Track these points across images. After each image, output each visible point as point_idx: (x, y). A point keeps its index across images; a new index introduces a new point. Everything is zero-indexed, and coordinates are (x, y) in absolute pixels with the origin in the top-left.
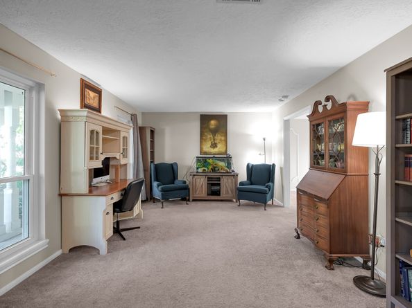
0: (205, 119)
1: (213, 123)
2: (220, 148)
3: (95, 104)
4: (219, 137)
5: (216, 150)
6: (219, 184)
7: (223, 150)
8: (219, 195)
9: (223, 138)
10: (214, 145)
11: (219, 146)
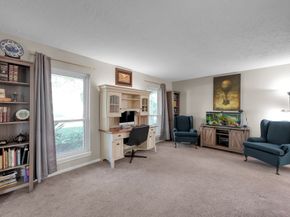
0: (218, 80)
1: (225, 83)
2: (233, 104)
3: (128, 81)
4: (231, 95)
5: (228, 106)
6: (227, 137)
7: (236, 106)
8: (227, 146)
9: (236, 96)
10: (226, 102)
11: (231, 102)
